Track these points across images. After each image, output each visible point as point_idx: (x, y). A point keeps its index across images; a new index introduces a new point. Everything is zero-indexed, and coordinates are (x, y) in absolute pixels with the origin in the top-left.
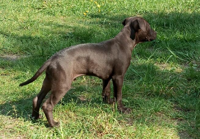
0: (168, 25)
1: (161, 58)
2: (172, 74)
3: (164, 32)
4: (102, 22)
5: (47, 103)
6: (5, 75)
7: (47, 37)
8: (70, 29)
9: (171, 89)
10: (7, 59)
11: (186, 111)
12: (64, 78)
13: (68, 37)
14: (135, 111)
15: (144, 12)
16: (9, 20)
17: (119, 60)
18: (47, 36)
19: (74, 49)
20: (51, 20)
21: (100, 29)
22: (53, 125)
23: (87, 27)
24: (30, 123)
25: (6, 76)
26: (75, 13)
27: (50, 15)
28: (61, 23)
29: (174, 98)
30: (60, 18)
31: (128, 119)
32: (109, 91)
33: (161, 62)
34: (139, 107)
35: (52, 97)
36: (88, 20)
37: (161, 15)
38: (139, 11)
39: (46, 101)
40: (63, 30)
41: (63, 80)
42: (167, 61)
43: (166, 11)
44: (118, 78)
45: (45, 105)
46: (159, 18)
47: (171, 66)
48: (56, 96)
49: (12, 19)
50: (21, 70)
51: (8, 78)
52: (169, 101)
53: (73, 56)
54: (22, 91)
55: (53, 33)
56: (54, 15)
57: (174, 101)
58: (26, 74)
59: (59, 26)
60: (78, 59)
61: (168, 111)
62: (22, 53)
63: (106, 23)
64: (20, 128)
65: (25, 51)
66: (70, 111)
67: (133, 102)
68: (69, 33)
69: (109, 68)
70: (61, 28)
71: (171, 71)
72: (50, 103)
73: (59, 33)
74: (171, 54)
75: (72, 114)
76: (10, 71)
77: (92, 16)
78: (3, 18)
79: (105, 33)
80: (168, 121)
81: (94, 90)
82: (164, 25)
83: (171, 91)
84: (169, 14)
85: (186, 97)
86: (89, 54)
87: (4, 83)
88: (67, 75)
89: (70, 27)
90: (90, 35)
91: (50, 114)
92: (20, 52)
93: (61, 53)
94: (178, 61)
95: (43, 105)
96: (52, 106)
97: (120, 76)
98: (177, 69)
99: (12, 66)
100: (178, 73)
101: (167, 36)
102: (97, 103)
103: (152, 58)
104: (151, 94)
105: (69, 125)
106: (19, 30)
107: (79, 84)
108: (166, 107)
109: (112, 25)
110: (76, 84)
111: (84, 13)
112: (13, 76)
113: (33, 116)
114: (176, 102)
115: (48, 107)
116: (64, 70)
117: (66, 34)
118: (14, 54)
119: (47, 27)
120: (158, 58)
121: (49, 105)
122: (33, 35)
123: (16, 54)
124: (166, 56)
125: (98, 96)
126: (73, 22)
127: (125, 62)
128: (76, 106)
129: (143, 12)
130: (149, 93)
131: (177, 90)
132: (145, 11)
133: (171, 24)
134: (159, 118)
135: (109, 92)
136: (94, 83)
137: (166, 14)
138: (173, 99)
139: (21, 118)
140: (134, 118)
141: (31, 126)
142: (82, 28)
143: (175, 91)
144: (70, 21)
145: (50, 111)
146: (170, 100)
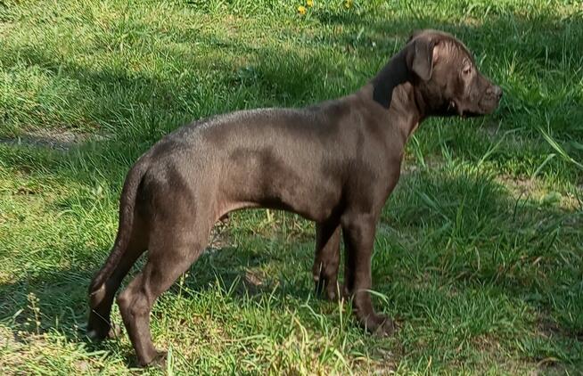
0: (556, 56)
1: (521, 159)
2: (549, 214)
3: (541, 75)
4: (353, 37)
5: (134, 291)
6: (31, 193)
7: (176, 79)
8: (248, 55)
9: (535, 263)
10: (43, 142)
11: (571, 335)
12: (189, 215)
13: (240, 79)
14: (409, 327)
15: (488, 10)
16: (67, 19)
17: (361, 162)
18: (177, 76)
19: (223, 125)
20: (193, 27)
21: (342, 59)
22: (148, 359)
23: (303, 53)
24: (81, 351)
25: (32, 198)
26: (271, 7)
27: (196, 11)
28: (226, 34)
29: (541, 292)
30: (224, 19)
31: (384, 352)
32: (335, 259)
33: (518, 173)
34: (425, 315)
35: (149, 272)
36: (308, 31)
37: (541, 23)
38: (471, 7)
39: (131, 285)
40: (229, 57)
41: (185, 220)
42: (538, 171)
43: (556, 11)
44: (361, 221)
45: (127, 295)
46: (534, 30)
47: (549, 188)
48: (162, 270)
49: (76, 17)
50: (79, 179)
51: (38, 202)
52: (522, 302)
53: (221, 147)
54: (72, 247)
55: (196, 66)
56: (206, 11)
57: (541, 302)
58: (93, 192)
59: (219, 45)
60: (237, 155)
61: (515, 334)
62: (91, 125)
63: (363, 41)
64: (47, 365)
65: (100, 121)
66: (208, 317)
67: (408, 299)
68: (244, 70)
69: (332, 187)
70: (220, 53)
71: (547, 204)
72: (143, 291)
73: (214, 68)
74: (552, 150)
75: (213, 330)
76: (46, 182)
77: (324, 18)
78: (50, 12)
79: (355, 72)
80: (510, 366)
81: (294, 255)
82: (543, 54)
83: (533, 269)
84: (564, 20)
85: (577, 291)
86: (270, 141)
87: (22, 219)
88: (199, 204)
89: (250, 50)
90: (309, 78)
91: (140, 324)
92: (85, 122)
93: (181, 135)
94: (573, 172)
95: (121, 296)
96: (148, 300)
97: (366, 216)
98: (563, 198)
99: (53, 166)
100: (567, 211)
101: (551, 90)
102: (296, 295)
103: (491, 159)
104: (467, 277)
105: (199, 362)
106: (92, 54)
107: (250, 232)
108: (511, 320)
109: (380, 47)
110: (240, 232)
111: (301, 9)
112: (53, 197)
113: (90, 328)
114: (546, 306)
115: (134, 302)
116: (191, 188)
117: (235, 71)
118: (69, 127)
119: (181, 47)
120: (510, 158)
121: (140, 295)
122: (131, 71)
123: (73, 129)
124: (537, 154)
125: (301, 275)
126: (263, 34)
127: (382, 169)
128: (228, 301)
129: (485, 10)
130: (462, 273)
131: (553, 267)
132: (489, 8)
133: (568, 54)
134: (481, 356)
135: (333, 264)
136: (296, 233)
137: (558, 18)
138: (538, 296)
139: (53, 332)
140: (403, 351)
141: (82, 359)
142: (288, 54)
143: (547, 271)
144: (254, 32)
145: (141, 315)
146: (527, 297)
